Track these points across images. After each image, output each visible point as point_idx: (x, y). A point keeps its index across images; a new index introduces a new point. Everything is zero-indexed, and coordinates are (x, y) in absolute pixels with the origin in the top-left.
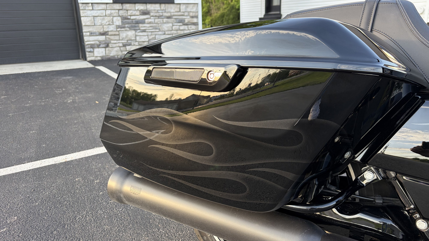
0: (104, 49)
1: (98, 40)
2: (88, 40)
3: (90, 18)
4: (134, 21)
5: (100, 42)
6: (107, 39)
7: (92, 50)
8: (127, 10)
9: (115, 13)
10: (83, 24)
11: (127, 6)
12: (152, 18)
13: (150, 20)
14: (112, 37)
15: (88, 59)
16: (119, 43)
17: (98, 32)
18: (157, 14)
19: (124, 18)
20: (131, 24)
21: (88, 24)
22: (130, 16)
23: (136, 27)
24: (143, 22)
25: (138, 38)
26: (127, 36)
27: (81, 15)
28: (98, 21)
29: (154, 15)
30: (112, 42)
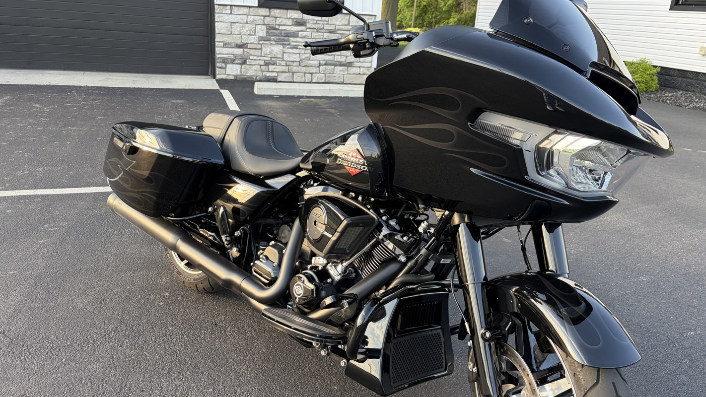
0: (239, 66)
1: (233, 53)
2: (221, 52)
3: (226, 25)
4: (283, 32)
5: (235, 56)
6: (245, 53)
7: (224, 65)
8: (276, 18)
9: (259, 20)
10: (217, 31)
11: (276, 12)
12: (308, 30)
13: (305, 33)
14: (252, 52)
15: (218, 77)
16: (259, 60)
17: (234, 43)
18: (316, 26)
19: (270, 28)
20: (279, 36)
21: (223, 31)
22: (279, 25)
23: (285, 41)
24: (295, 35)
25: (286, 56)
26: (271, 52)
27: (216, 20)
28: (236, 29)
29: (312, 27)
30: (251, 57)
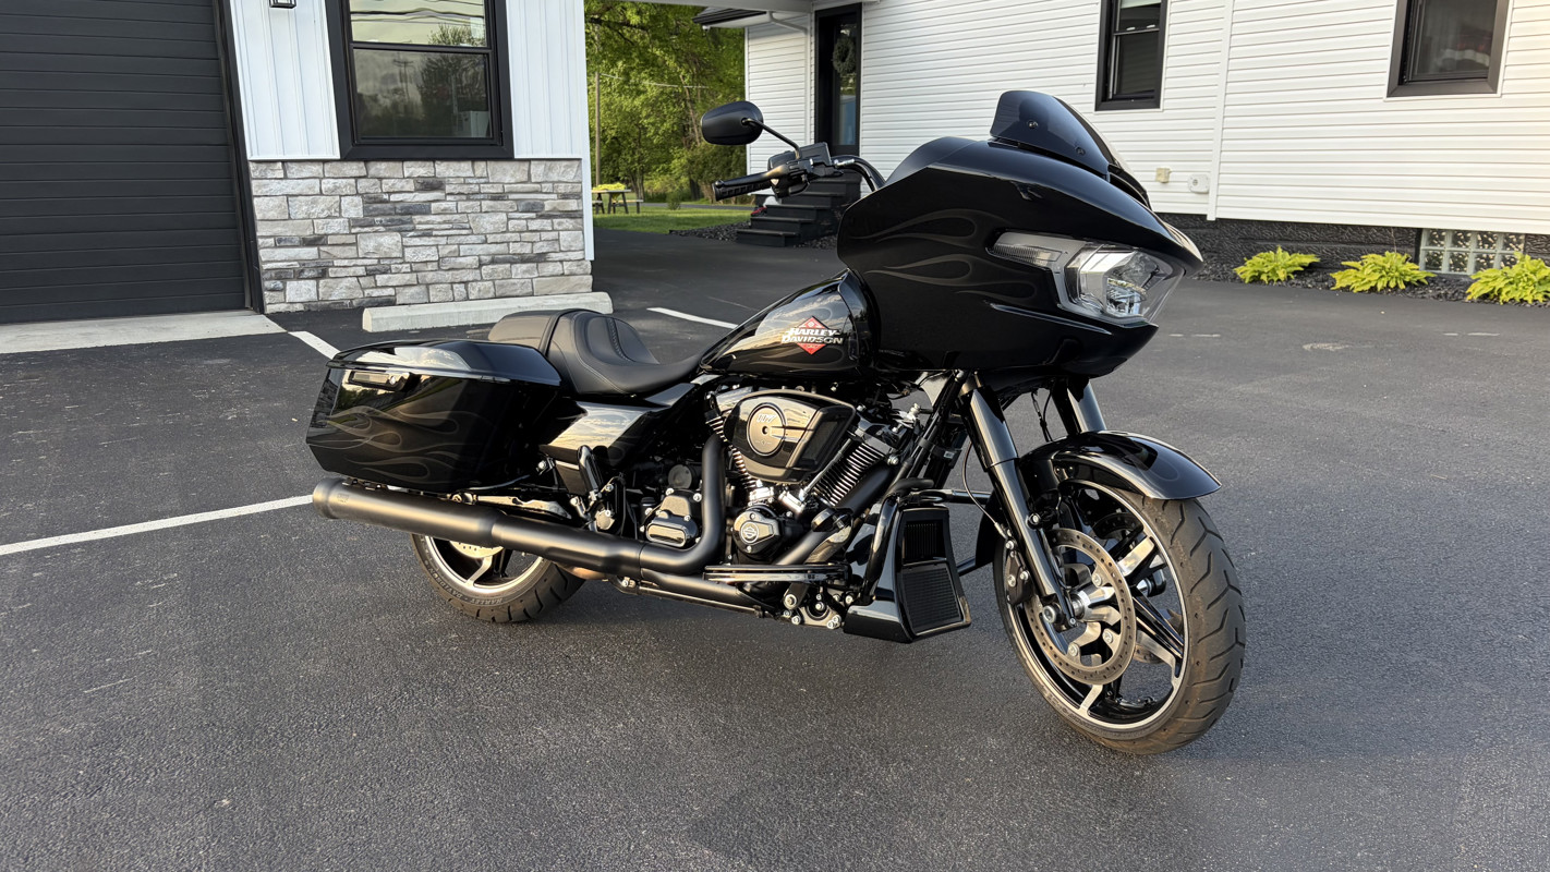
0: (313, 282)
1: (297, 258)
2: (271, 257)
3: (276, 201)
4: (398, 206)
5: (303, 263)
6: (323, 255)
7: (279, 284)
8: (380, 179)
9: (345, 186)
10: (258, 215)
11: (381, 168)
12: (449, 198)
13: (444, 205)
14: (336, 251)
15: (270, 309)
16: (354, 266)
17: (299, 237)
18: (465, 189)
19: (370, 201)
20: (390, 214)
21: (272, 215)
22: (389, 193)
23: (404, 223)
24: (424, 209)
25: (409, 253)
26: (377, 248)
27: (254, 193)
28: (300, 208)
29: (456, 191)
30: (336, 263)
